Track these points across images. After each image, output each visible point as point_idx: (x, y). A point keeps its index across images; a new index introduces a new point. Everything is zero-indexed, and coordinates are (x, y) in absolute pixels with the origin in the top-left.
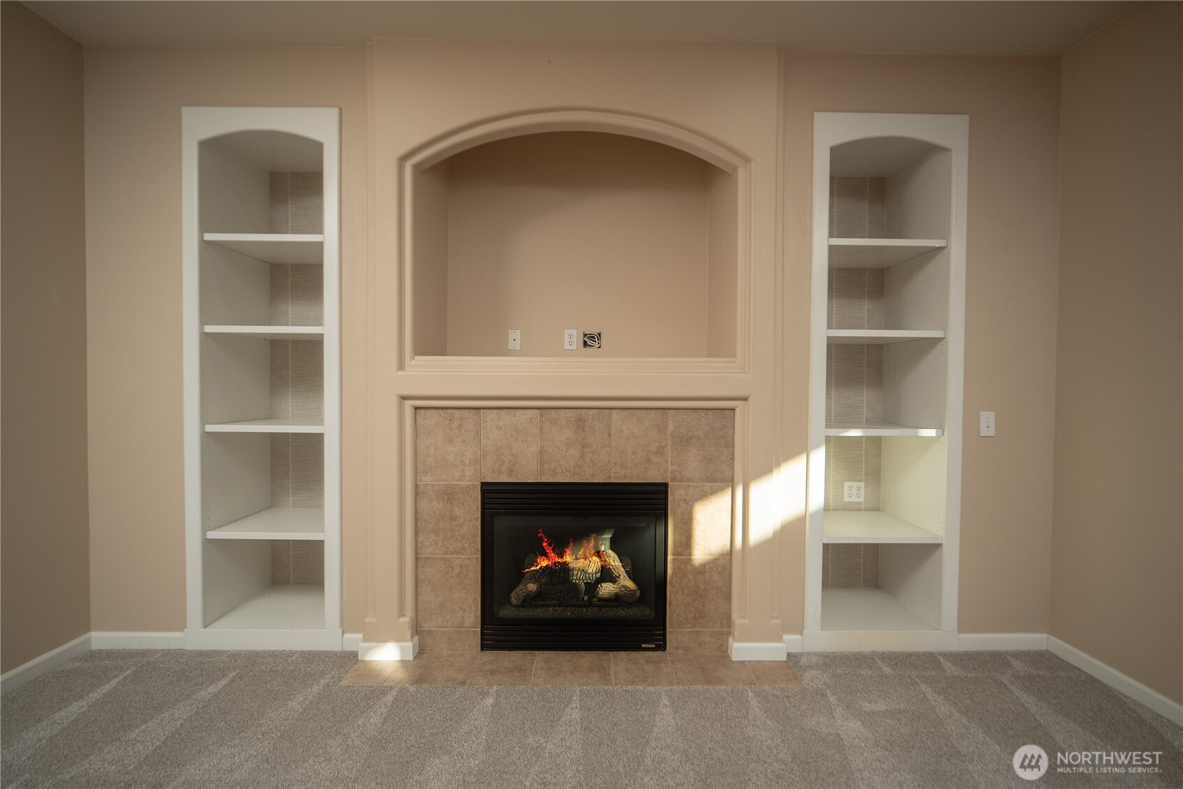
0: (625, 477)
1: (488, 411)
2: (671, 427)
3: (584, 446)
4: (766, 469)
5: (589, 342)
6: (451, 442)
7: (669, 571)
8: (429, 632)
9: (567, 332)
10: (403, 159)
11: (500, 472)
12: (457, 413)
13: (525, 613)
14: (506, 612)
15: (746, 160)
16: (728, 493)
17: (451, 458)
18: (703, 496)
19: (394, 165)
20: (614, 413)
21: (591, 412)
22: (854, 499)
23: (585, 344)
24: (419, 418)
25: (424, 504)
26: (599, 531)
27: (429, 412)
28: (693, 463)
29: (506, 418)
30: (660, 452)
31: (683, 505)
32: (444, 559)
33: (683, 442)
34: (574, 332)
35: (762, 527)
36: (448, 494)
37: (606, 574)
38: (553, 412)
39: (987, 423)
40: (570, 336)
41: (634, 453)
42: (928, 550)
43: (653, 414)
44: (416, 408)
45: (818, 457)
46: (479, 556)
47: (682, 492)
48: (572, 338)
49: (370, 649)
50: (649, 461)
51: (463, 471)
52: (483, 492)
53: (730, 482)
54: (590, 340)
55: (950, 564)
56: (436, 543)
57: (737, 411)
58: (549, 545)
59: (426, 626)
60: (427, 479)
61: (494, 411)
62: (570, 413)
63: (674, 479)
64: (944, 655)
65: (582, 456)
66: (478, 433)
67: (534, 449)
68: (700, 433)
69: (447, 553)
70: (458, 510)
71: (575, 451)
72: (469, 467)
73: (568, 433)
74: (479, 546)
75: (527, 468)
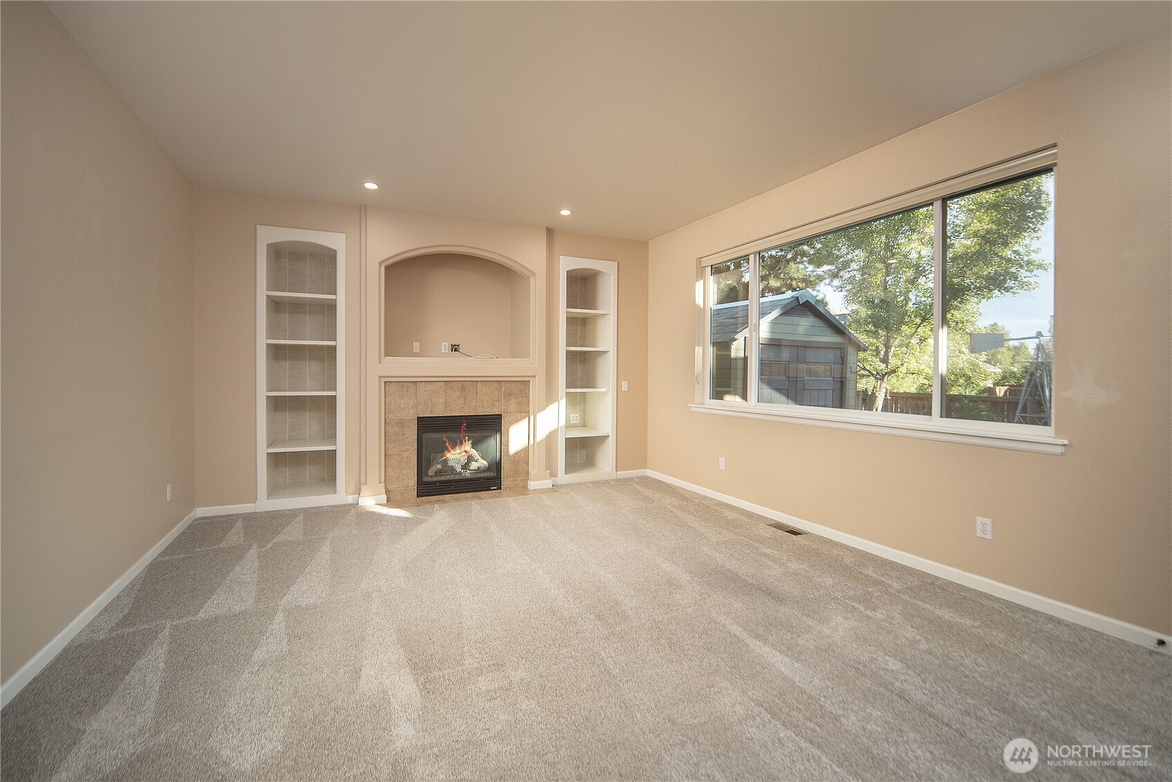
0: (484, 412)
1: (420, 383)
2: (503, 389)
3: (465, 399)
4: (542, 409)
6: (402, 398)
7: (503, 454)
8: (391, 491)
9: (443, 344)
10: (380, 263)
11: (426, 412)
12: (405, 384)
13: (436, 479)
14: (426, 479)
15: (534, 274)
16: (527, 419)
17: (402, 406)
18: (515, 421)
19: (378, 266)
20: (478, 384)
21: (468, 383)
22: (575, 422)
23: (453, 350)
24: (387, 387)
25: (388, 428)
26: (467, 439)
27: (392, 383)
28: (512, 405)
29: (429, 386)
30: (499, 401)
31: (508, 424)
32: (399, 455)
33: (508, 395)
34: (447, 344)
35: (541, 434)
36: (401, 423)
37: (470, 459)
38: (451, 383)
39: (625, 386)
40: (445, 346)
41: (488, 401)
42: (603, 438)
43: (495, 384)
44: (386, 382)
45: (563, 402)
46: (416, 452)
47: (508, 418)
48: (445, 347)
49: (365, 500)
50: (494, 405)
51: (408, 412)
52: (418, 421)
53: (528, 414)
54: (455, 348)
55: (612, 444)
56: (395, 447)
57: (530, 382)
58: (449, 444)
59: (390, 488)
60: (391, 416)
61: (423, 383)
62: (459, 384)
63: (504, 413)
65: (465, 403)
66: (416, 393)
67: (442, 400)
68: (516, 392)
69: (400, 452)
70: (406, 431)
71: (461, 401)
72: (411, 410)
73: (458, 393)
74: (416, 447)
75: (439, 410)
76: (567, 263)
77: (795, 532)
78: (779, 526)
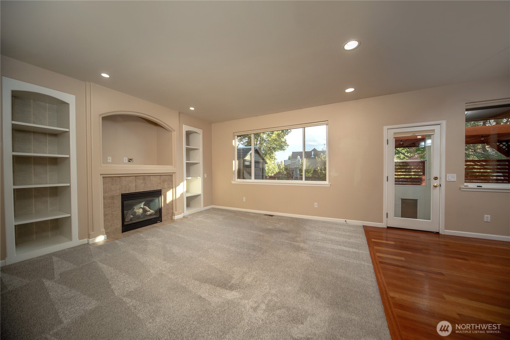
0: (154, 189)
1: (123, 177)
2: (162, 178)
3: (145, 183)
4: (178, 185)
5: (130, 161)
6: (113, 185)
7: (162, 206)
8: (108, 232)
9: (124, 158)
10: (100, 115)
11: (126, 191)
12: (114, 178)
14: (125, 223)
15: (174, 131)
16: (172, 190)
17: (113, 189)
18: (168, 191)
20: (151, 177)
21: (146, 176)
23: (129, 161)
24: (105, 180)
25: (106, 201)
26: (141, 202)
27: (106, 178)
28: (166, 186)
29: (127, 179)
30: (160, 184)
31: (164, 193)
32: (111, 214)
33: (164, 181)
35: (178, 196)
36: (112, 198)
38: (138, 177)
39: (205, 175)
41: (155, 184)
42: (199, 196)
43: (158, 176)
44: (103, 177)
45: (185, 183)
46: (121, 211)
47: (164, 191)
48: (126, 160)
49: (94, 239)
50: (158, 185)
51: (116, 191)
52: (122, 195)
53: (172, 188)
54: (130, 160)
55: (202, 197)
56: (109, 210)
57: (173, 175)
60: (107, 194)
61: (124, 177)
62: (142, 177)
63: (163, 189)
64: (203, 211)
65: (145, 185)
66: (120, 182)
67: (134, 185)
68: (167, 179)
69: (112, 212)
70: (115, 201)
71: (143, 185)
72: (119, 190)
73: (142, 181)
74: (121, 209)
75: (132, 189)
76: (186, 128)
77: (272, 216)
78: (266, 215)
